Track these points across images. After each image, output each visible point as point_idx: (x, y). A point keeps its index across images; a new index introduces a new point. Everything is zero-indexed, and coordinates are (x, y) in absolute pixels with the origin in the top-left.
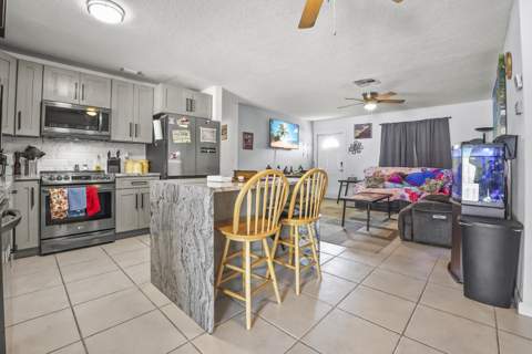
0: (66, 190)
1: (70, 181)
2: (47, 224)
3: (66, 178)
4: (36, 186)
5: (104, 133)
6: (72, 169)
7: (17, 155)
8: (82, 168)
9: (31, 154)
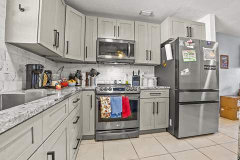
0: (109, 98)
1: (112, 92)
2: (99, 121)
3: (110, 89)
4: (93, 93)
5: (131, 58)
6: (113, 83)
7: (87, 74)
8: (118, 82)
9: (93, 73)
